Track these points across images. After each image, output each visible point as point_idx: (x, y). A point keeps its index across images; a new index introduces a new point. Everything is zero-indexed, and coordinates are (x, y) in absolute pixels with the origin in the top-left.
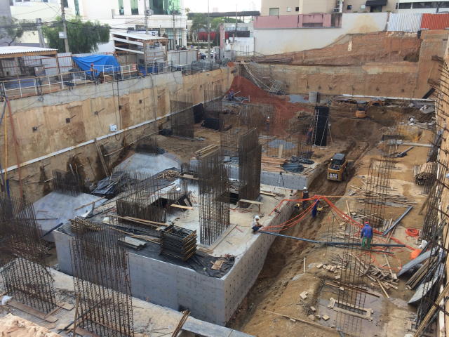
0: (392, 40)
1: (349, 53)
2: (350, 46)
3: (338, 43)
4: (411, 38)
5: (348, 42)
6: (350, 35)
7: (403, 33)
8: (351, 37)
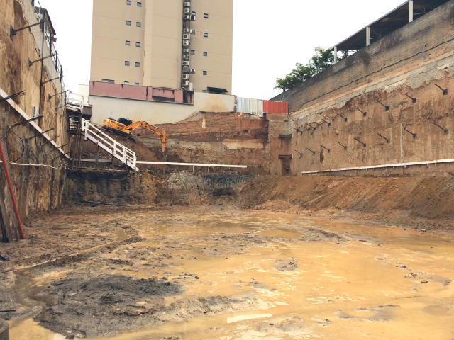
0: (241, 121)
1: (203, 130)
2: (204, 123)
3: (191, 120)
4: (257, 120)
5: (201, 119)
6: (203, 112)
7: (250, 115)
8: (204, 115)
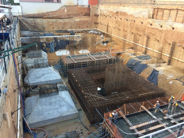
0: (80, 8)
1: (66, 13)
2: (66, 10)
3: (61, 9)
4: (86, 8)
5: (65, 9)
6: (65, 6)
7: (83, 6)
